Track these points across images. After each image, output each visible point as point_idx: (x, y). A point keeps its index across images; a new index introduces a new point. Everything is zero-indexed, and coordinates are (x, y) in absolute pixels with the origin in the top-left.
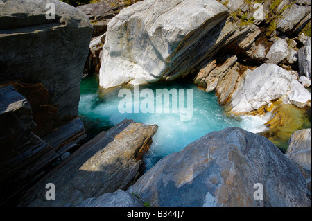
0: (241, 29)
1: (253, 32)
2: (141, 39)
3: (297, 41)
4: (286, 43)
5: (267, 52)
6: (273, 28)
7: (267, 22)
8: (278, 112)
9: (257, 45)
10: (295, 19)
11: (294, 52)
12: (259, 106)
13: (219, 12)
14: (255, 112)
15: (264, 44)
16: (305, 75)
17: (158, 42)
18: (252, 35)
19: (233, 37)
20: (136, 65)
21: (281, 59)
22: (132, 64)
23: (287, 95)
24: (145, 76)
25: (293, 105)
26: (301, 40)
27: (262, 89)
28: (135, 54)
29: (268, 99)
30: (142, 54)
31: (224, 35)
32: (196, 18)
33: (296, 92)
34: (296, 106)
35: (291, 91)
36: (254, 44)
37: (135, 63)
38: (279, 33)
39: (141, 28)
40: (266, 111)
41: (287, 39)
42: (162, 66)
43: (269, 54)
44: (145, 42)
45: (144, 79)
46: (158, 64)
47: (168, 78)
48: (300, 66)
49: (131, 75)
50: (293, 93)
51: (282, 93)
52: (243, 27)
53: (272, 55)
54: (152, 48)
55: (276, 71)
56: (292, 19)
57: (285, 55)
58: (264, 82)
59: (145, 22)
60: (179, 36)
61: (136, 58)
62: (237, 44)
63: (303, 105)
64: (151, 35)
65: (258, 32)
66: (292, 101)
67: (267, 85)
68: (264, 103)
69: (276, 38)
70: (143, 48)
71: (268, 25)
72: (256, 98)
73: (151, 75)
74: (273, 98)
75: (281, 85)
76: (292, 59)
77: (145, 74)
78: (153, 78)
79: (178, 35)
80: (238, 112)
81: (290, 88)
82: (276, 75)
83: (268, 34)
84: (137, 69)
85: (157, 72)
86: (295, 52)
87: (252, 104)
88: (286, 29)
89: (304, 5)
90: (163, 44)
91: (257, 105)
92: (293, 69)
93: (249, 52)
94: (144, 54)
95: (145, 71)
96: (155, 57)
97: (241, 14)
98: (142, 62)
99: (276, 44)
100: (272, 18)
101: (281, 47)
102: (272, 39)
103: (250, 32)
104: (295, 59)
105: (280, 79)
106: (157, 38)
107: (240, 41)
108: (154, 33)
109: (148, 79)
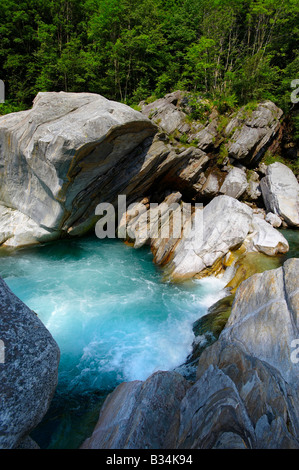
0: (178, 152)
1: (198, 158)
2: (17, 166)
3: (259, 173)
4: (243, 172)
5: (220, 184)
6: (224, 154)
7: (216, 146)
8: (240, 265)
9: (207, 176)
10: (249, 143)
11: (255, 185)
12: (213, 260)
13: (132, 119)
14: (208, 270)
15: (216, 175)
16: (273, 212)
17: (41, 167)
18: (197, 162)
19: (167, 161)
20: (15, 213)
21: (240, 193)
22: (9, 210)
23: (250, 239)
24: (31, 230)
25: (261, 252)
26: (263, 171)
27: (215, 232)
28: (11, 193)
29: (224, 247)
30: (23, 194)
31: (152, 158)
32: (95, 125)
33: (261, 233)
34: (265, 254)
35: (255, 232)
36: (202, 175)
37: (14, 209)
38: (233, 160)
39: (14, 147)
40: (225, 268)
41: (244, 168)
42: (57, 209)
43: (223, 186)
44: (25, 171)
45: (30, 235)
46: (51, 207)
47: (70, 229)
48: (265, 202)
49: (6, 230)
50: (258, 234)
51: (242, 235)
52: (181, 149)
53: (227, 188)
54: (36, 180)
55: (230, 204)
56: (245, 142)
57: (244, 187)
58: (216, 222)
59: (18, 137)
60: (66, 152)
61: (14, 200)
62: (177, 174)
63: (273, 252)
64: (28, 156)
65: (206, 159)
66: (258, 247)
67: (220, 226)
68: (219, 254)
69: (229, 166)
70: (23, 182)
71: (218, 150)
72: (207, 247)
73: (42, 226)
74: (231, 245)
75: (239, 223)
76: (255, 193)
77: (32, 227)
78: (45, 232)
79: (63, 149)
80: (183, 272)
81: (254, 229)
82: (231, 210)
83: (219, 162)
84: (17, 219)
85: (50, 221)
86: (257, 185)
87: (202, 258)
88: (240, 154)
89: (255, 127)
90: (50, 170)
91: (210, 259)
92: (259, 207)
93: (197, 186)
94: (27, 192)
95: (31, 222)
96: (45, 195)
97: (179, 135)
98: (25, 207)
99: (231, 173)
100: (220, 141)
101: (236, 176)
102: (225, 168)
103: (193, 157)
104: (258, 192)
105: (236, 215)
106: (39, 161)
107: (181, 170)
108: (32, 153)
109: (36, 235)
